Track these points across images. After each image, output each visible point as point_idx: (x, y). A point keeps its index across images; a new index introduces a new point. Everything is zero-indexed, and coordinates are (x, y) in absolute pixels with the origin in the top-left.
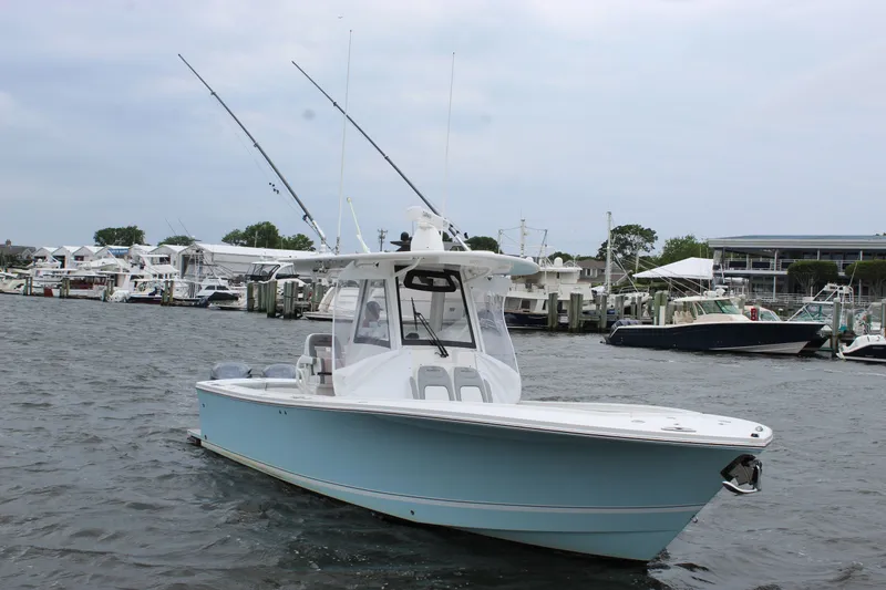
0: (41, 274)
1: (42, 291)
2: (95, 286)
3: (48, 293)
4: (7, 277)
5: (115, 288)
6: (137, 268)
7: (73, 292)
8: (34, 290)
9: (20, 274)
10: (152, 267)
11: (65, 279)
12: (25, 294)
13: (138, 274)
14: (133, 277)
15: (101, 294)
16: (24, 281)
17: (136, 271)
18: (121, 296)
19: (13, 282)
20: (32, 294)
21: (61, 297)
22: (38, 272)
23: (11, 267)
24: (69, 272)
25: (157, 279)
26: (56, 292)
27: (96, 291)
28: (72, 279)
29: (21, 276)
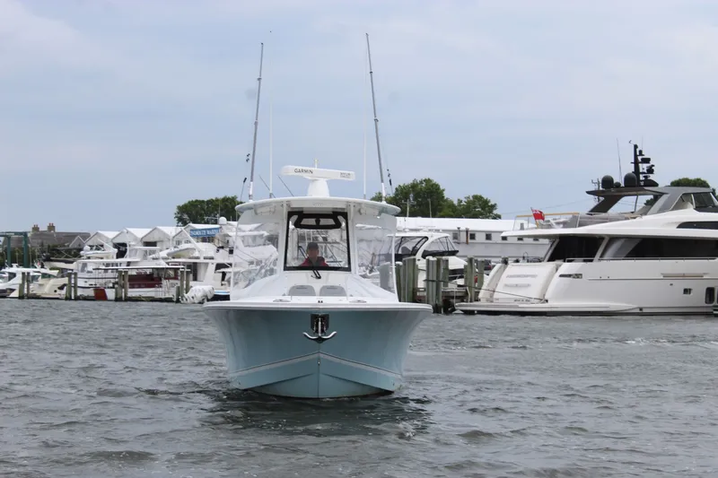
0: (90, 268)
1: (91, 293)
2: (164, 282)
3: (100, 295)
4: (45, 276)
5: (192, 283)
6: (224, 252)
7: (133, 292)
8: (80, 292)
9: (62, 270)
10: (248, 250)
11: (122, 275)
12: (68, 298)
13: (225, 261)
14: (219, 266)
15: (172, 294)
16: (66, 280)
17: (222, 257)
18: (199, 295)
19: (52, 281)
20: (77, 298)
21: (118, 299)
22: (85, 265)
23: (48, 259)
24: (129, 264)
25: (253, 267)
26: (110, 294)
27: (167, 289)
28: (134, 273)
29: (63, 272)
